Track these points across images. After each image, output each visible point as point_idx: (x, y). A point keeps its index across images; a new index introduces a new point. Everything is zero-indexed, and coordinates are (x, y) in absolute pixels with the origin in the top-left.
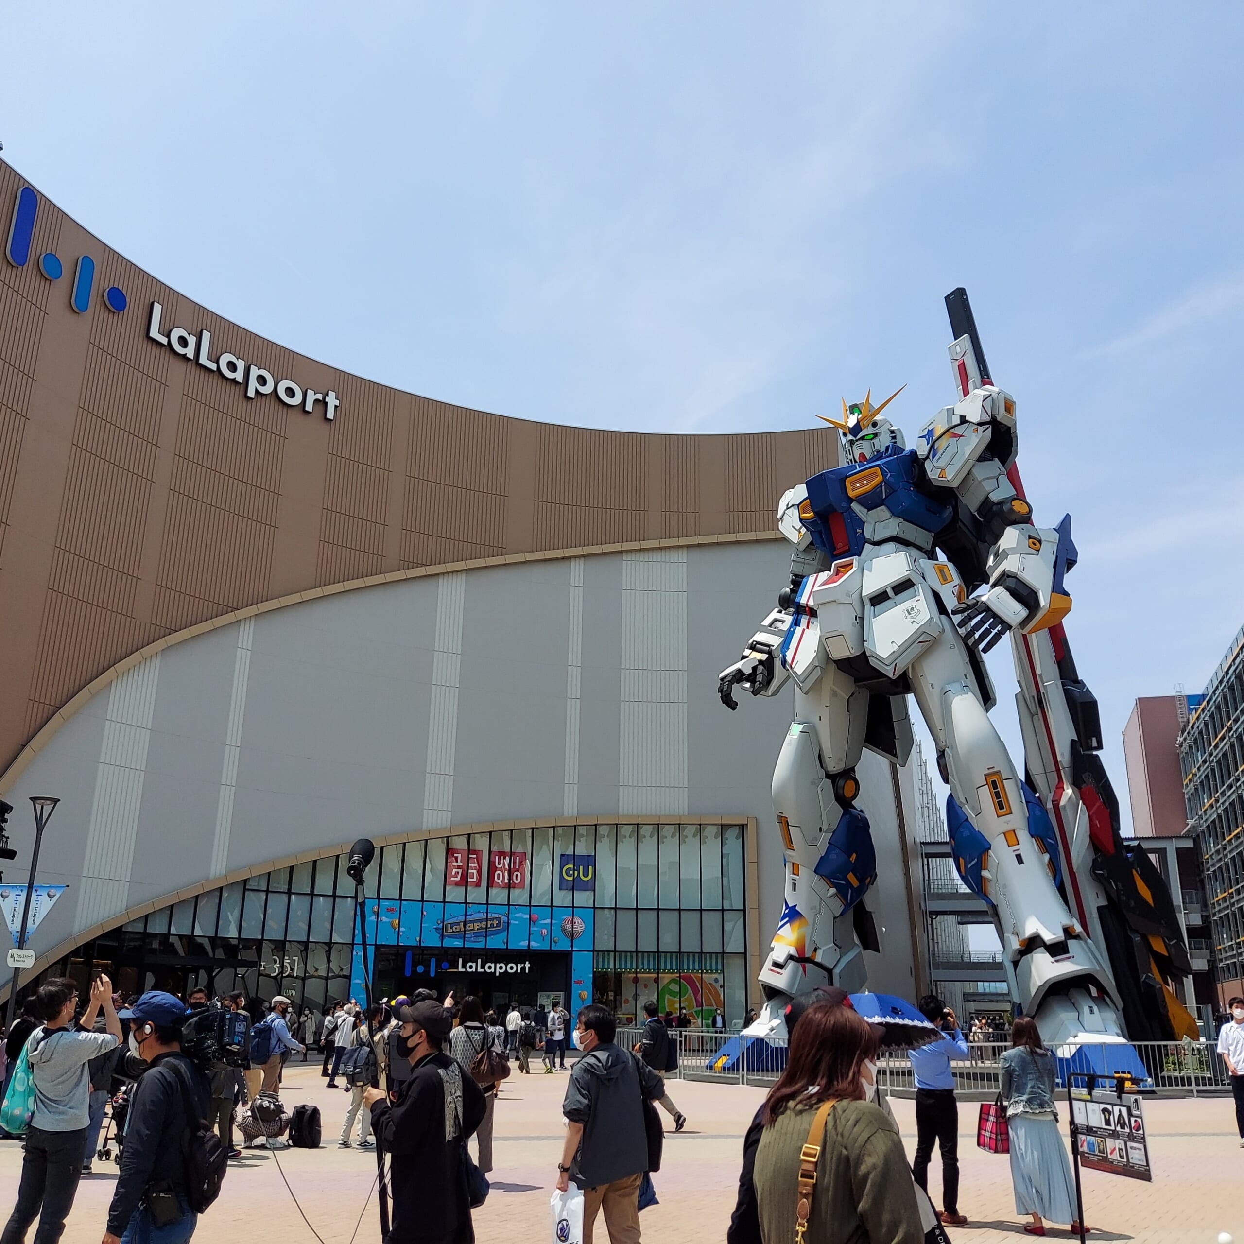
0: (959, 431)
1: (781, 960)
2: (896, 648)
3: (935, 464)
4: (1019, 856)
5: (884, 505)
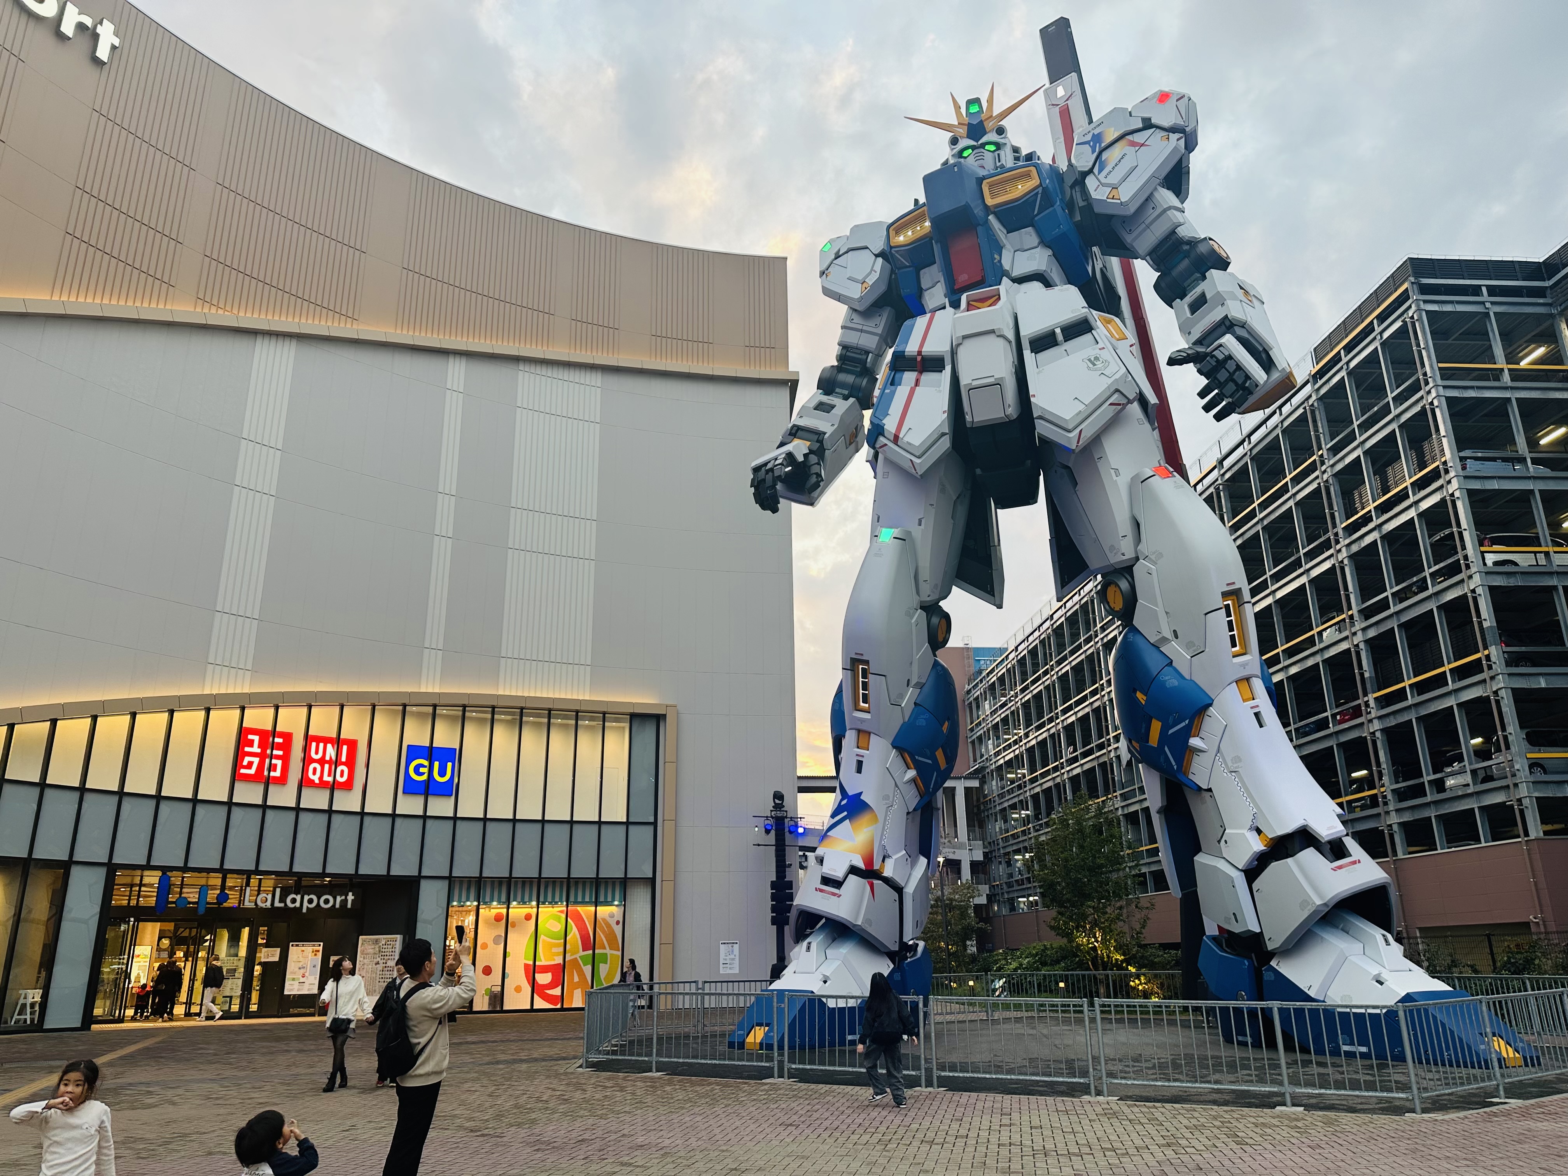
0: (1138, 138)
1: (838, 874)
2: (1081, 407)
3: (1103, 181)
4: (1257, 715)
5: (1033, 226)
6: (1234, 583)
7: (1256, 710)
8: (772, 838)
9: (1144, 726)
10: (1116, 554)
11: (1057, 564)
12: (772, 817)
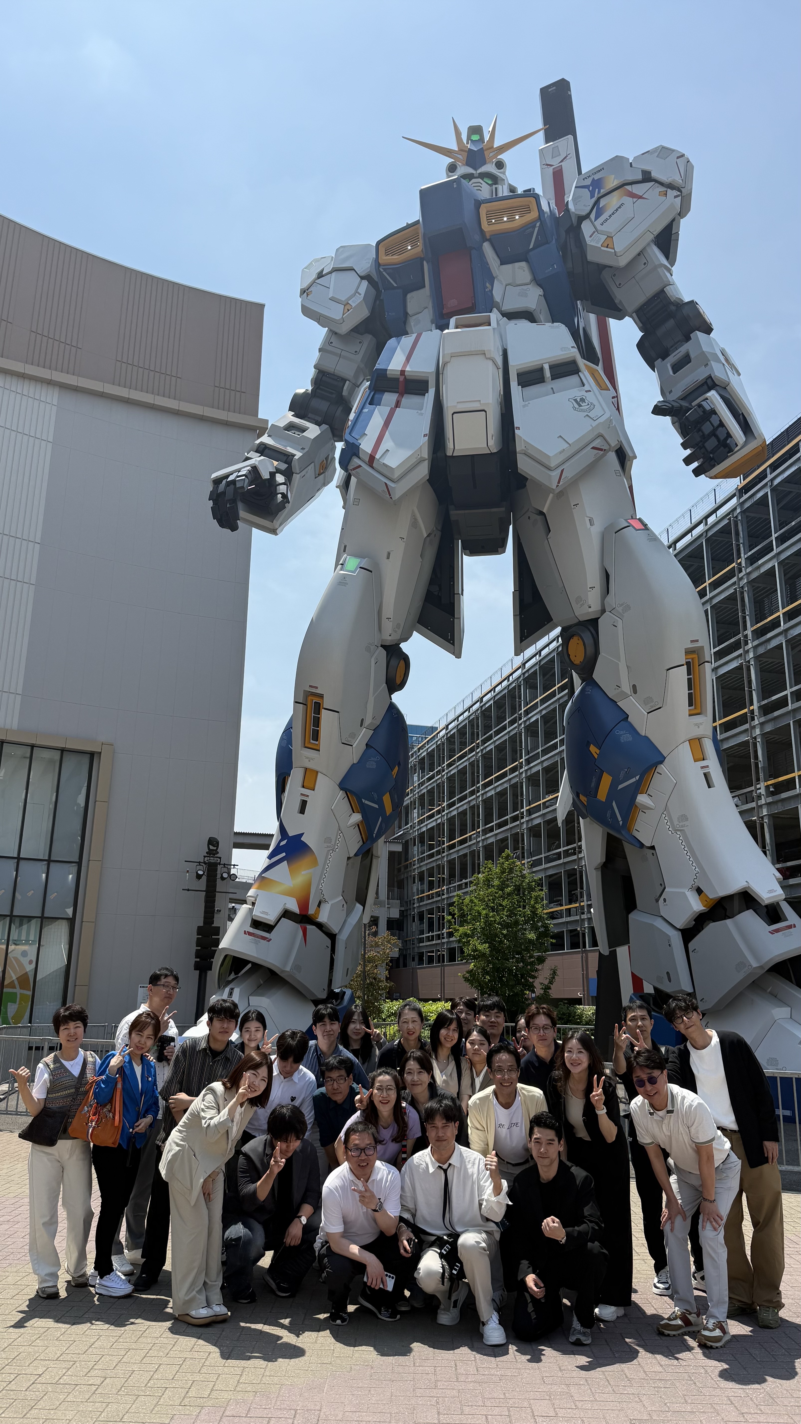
0: (637, 190)
1: (270, 918)
2: (565, 446)
3: (599, 227)
4: (706, 776)
5: (527, 261)
6: (697, 641)
7: (706, 770)
8: (203, 884)
9: (594, 780)
10: (582, 605)
11: (518, 617)
12: (204, 863)
